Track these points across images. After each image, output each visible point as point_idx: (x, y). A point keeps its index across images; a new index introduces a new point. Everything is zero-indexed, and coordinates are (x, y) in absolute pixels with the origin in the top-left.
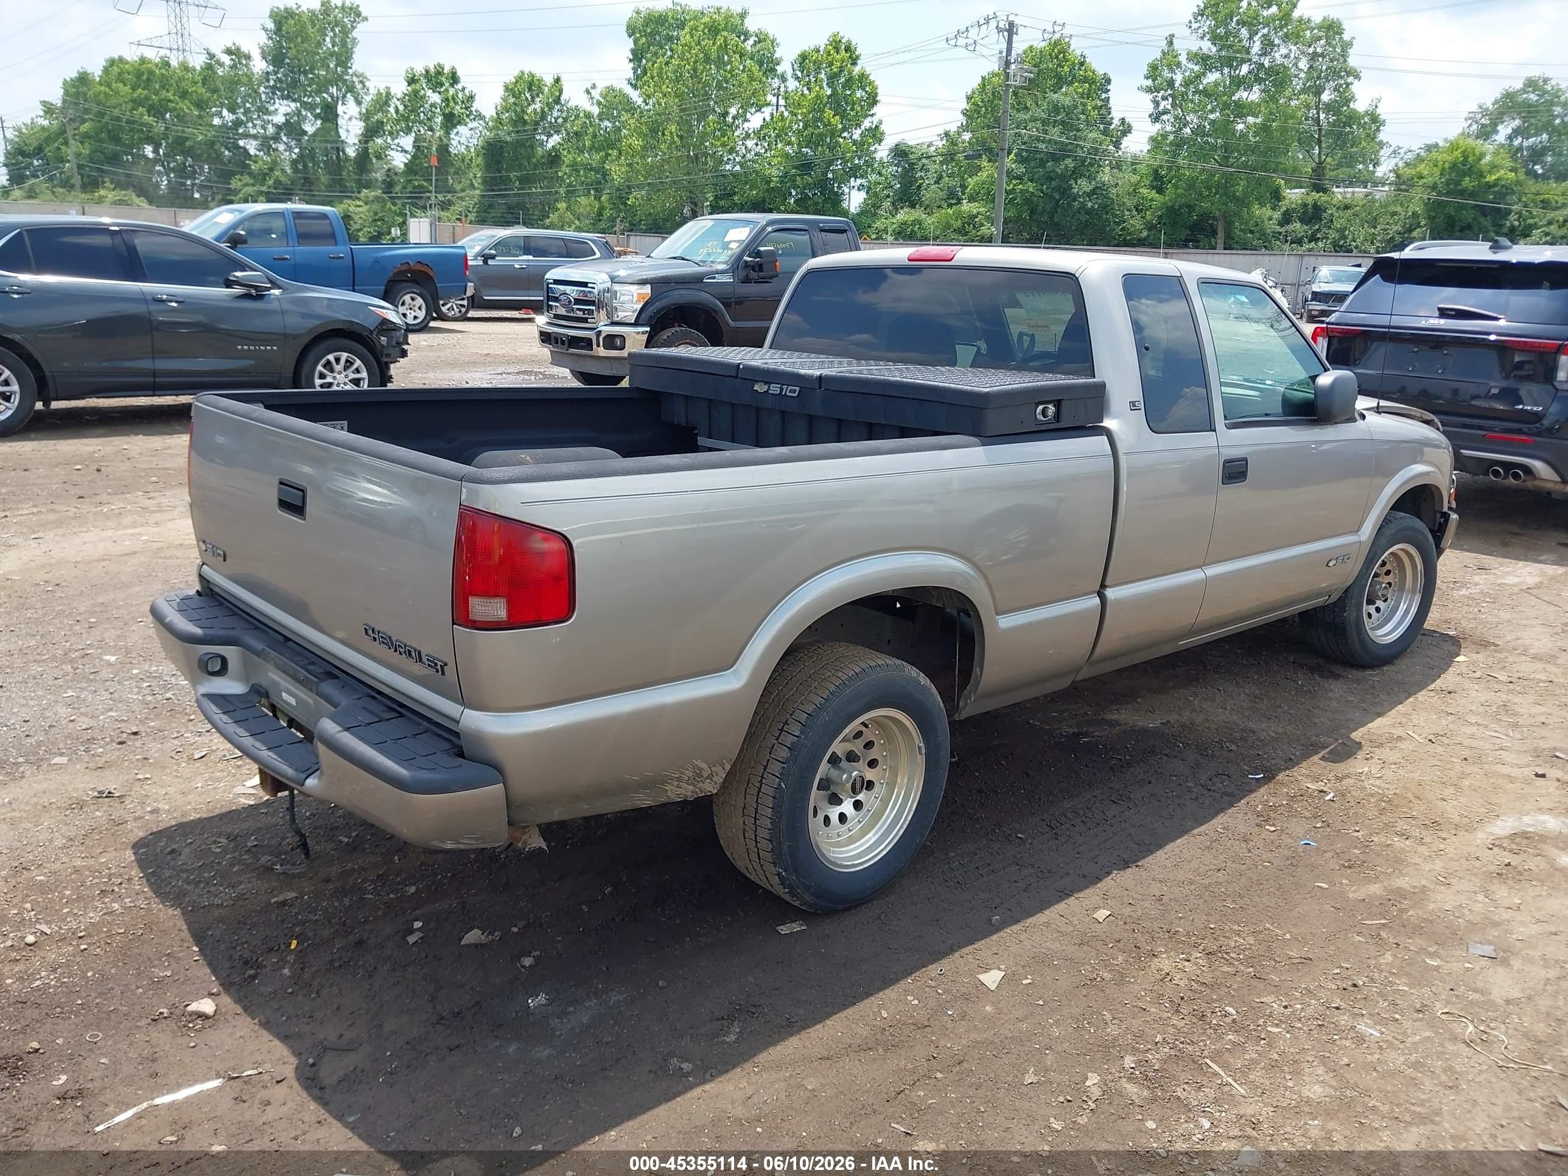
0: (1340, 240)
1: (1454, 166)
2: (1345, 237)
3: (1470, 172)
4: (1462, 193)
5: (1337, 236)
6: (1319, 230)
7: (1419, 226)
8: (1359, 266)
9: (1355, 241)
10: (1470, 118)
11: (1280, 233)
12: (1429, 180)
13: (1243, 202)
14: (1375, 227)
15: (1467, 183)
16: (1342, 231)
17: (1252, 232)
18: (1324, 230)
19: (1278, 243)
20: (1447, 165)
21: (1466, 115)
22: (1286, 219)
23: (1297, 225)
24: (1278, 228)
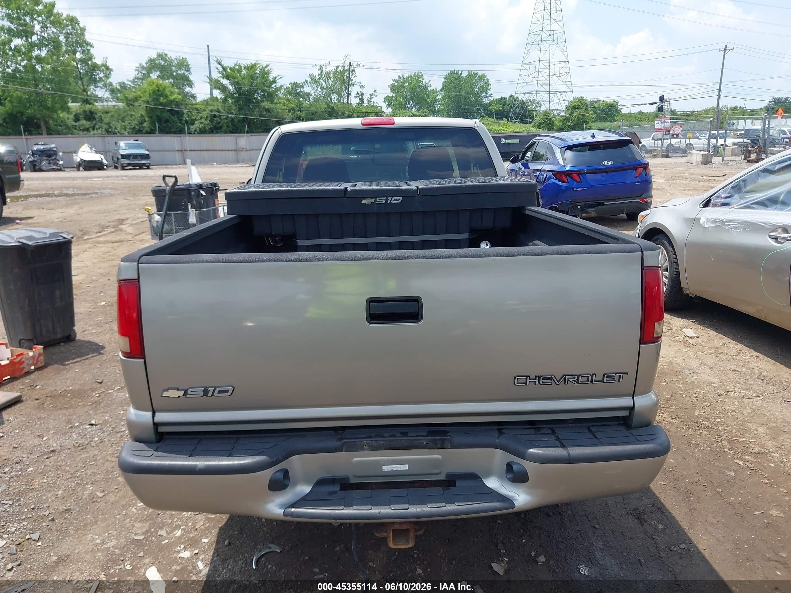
0: (109, 129)
1: (154, 92)
2: (111, 127)
3: (162, 95)
4: (161, 104)
5: (107, 127)
6: (96, 124)
7: (145, 121)
8: (137, 140)
9: (117, 129)
10: (137, 70)
11: (76, 126)
12: (144, 99)
13: (52, 110)
14: (124, 122)
15: (162, 99)
16: (109, 124)
17: (60, 126)
18: (99, 124)
19: (76, 131)
20: (151, 92)
21: (135, 68)
22: (77, 118)
23: (84, 122)
24: (74, 123)
